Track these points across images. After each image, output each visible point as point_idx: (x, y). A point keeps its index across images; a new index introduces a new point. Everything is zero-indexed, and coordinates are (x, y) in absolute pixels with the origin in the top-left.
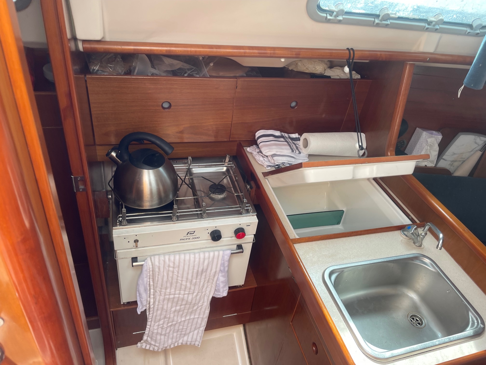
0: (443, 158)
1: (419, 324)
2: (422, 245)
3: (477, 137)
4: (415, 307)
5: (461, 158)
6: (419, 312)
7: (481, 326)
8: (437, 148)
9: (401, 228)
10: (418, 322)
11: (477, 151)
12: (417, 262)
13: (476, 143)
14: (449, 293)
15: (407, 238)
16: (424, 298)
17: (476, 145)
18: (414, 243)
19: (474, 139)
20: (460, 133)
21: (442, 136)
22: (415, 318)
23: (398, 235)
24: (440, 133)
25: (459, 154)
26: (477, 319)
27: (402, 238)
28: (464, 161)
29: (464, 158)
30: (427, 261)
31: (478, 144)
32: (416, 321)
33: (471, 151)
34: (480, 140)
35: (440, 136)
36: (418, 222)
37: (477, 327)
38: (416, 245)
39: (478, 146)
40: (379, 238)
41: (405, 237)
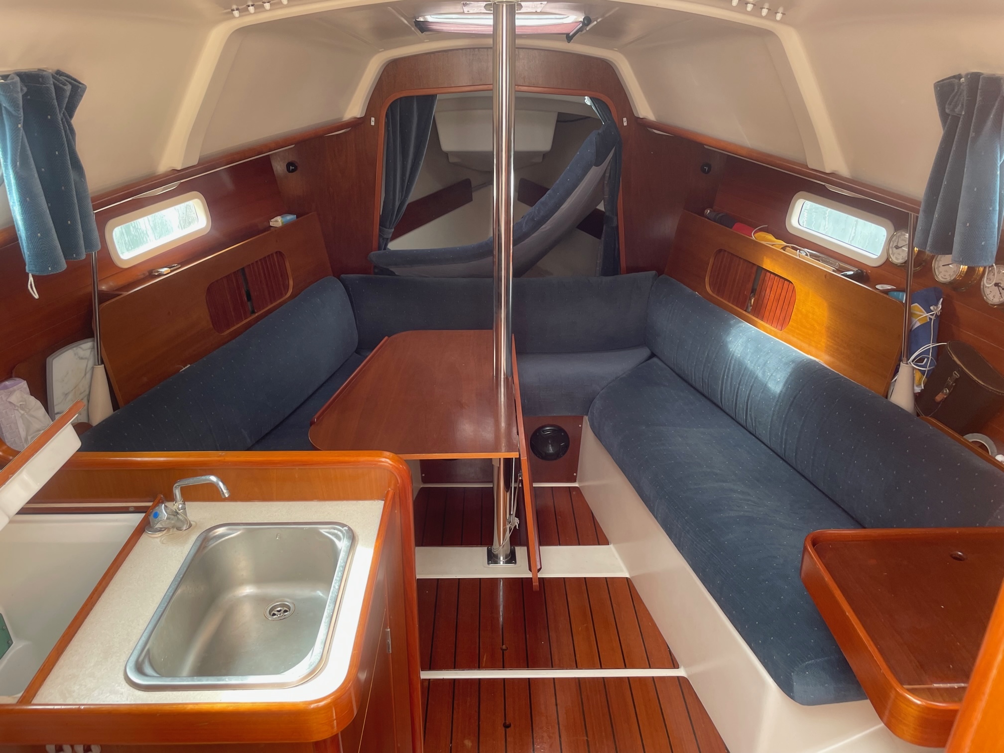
0: (56, 412)
1: (285, 611)
2: (192, 522)
3: (75, 349)
4: (260, 600)
5: (80, 394)
6: (272, 599)
7: (345, 530)
8: (35, 403)
9: (140, 531)
10: (282, 611)
11: (93, 368)
12: (213, 544)
13: (82, 358)
14: (280, 538)
15: (165, 532)
16: (259, 579)
17: (85, 362)
18: (179, 529)
19: (75, 354)
20: (49, 360)
21: (25, 381)
22: (275, 611)
23: (149, 540)
24: (17, 379)
25: (72, 391)
26: (335, 529)
27: (158, 540)
28: (89, 395)
29: (84, 391)
30: (220, 531)
31: (86, 358)
32: (279, 613)
33: (85, 375)
34: (83, 350)
35: (22, 383)
36: (150, 504)
37: (344, 535)
38: (185, 529)
39: (88, 361)
40: (131, 568)
41: (160, 535)
